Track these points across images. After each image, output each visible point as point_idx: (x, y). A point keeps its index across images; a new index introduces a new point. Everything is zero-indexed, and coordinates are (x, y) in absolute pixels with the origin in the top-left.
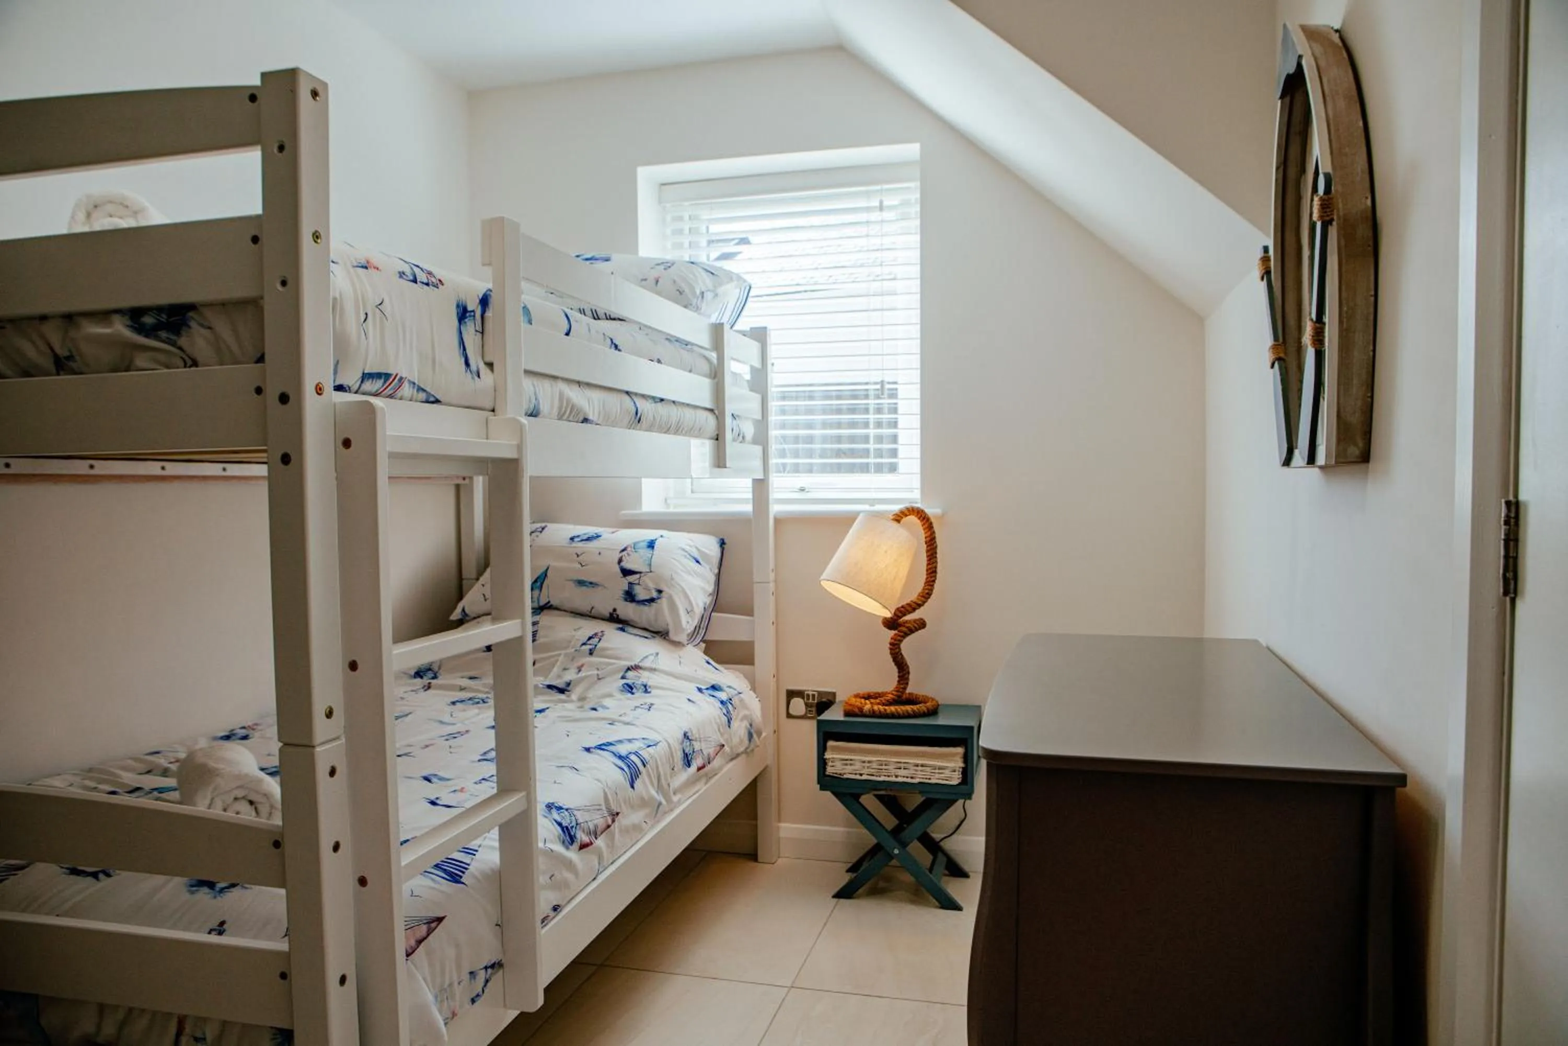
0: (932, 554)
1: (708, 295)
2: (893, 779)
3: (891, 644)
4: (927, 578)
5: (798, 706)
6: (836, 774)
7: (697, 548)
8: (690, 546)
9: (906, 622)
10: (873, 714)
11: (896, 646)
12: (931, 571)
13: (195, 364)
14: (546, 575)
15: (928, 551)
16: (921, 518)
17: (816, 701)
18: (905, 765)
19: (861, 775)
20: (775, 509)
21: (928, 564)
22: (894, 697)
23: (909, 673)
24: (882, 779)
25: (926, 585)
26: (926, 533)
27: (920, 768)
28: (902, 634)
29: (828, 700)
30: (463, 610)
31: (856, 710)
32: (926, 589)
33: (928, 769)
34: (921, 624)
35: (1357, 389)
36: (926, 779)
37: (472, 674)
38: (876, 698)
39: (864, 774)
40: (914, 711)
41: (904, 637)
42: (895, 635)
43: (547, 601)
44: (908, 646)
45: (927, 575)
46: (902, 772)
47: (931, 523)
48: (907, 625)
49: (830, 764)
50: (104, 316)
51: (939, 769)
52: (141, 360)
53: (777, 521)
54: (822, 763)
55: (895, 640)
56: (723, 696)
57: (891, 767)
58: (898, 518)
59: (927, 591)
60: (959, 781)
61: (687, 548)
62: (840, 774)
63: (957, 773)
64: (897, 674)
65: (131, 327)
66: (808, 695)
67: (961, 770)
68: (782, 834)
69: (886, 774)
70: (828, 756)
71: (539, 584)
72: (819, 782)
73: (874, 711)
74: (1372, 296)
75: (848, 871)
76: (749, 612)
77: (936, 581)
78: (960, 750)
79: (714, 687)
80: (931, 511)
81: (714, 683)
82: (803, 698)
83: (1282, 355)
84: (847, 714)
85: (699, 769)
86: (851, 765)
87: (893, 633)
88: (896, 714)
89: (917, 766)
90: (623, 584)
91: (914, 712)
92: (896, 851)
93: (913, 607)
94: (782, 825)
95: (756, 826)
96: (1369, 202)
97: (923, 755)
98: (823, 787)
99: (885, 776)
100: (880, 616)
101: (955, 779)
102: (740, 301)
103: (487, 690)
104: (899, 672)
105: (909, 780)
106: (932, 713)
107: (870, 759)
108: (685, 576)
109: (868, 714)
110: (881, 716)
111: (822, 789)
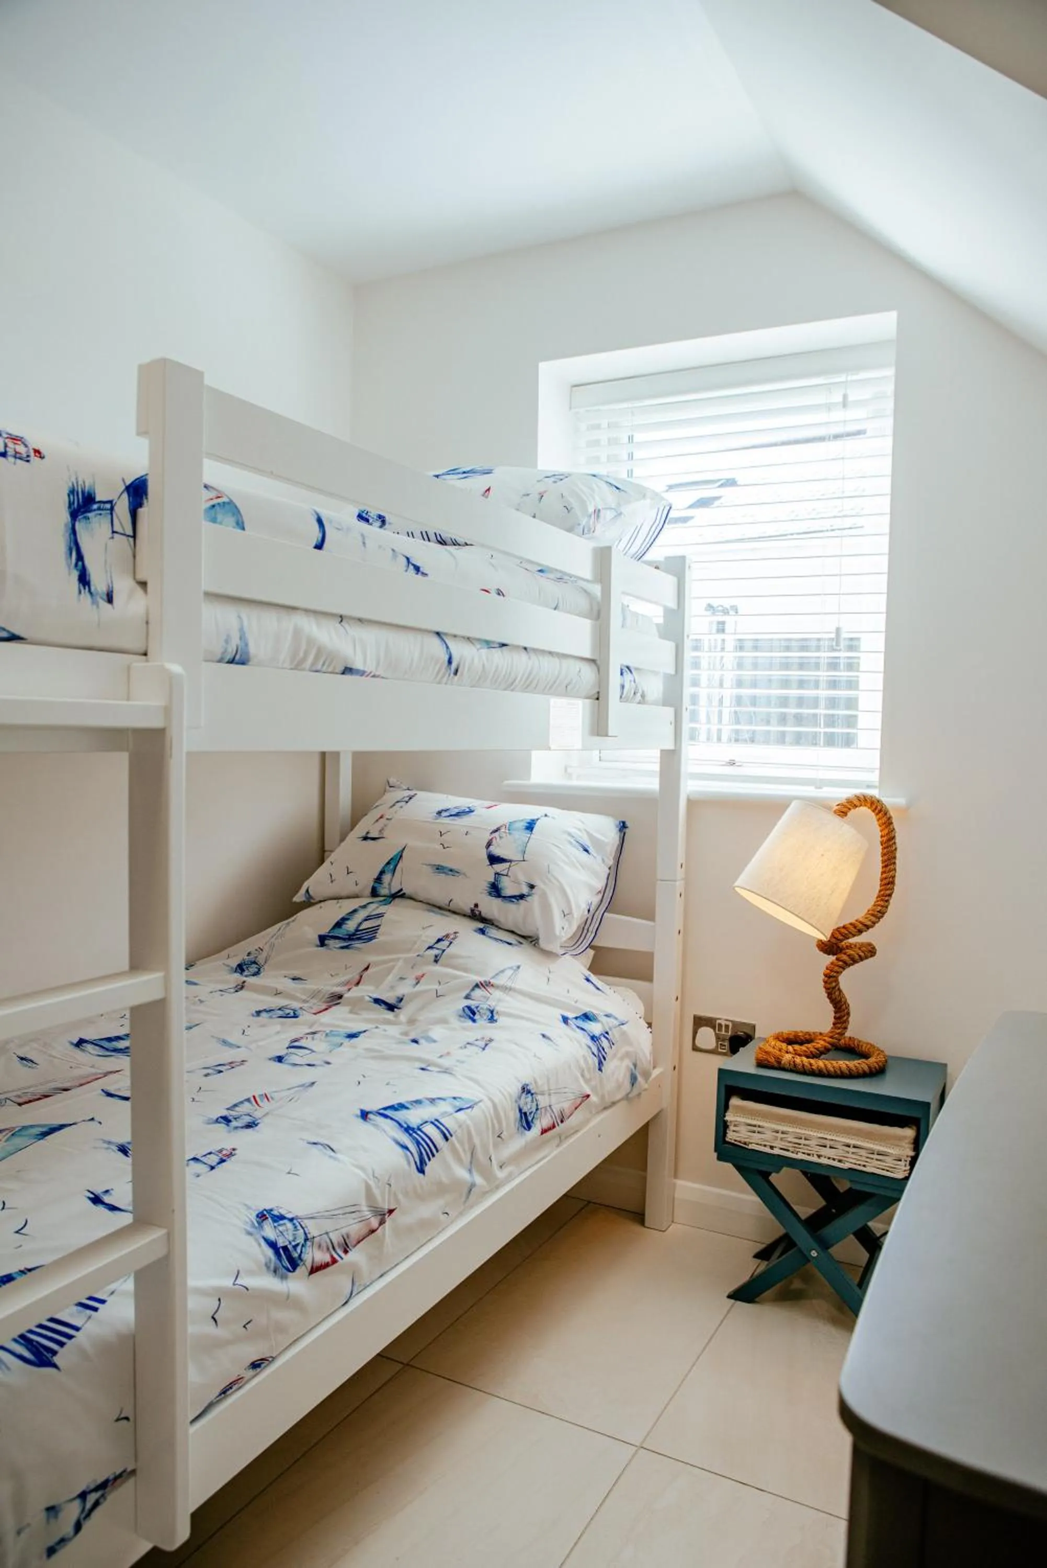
0: (890, 860)
1: (609, 515)
2: (815, 1159)
3: (826, 975)
4: (880, 891)
5: (707, 1037)
6: (740, 1142)
7: (588, 833)
8: (579, 830)
9: (849, 947)
10: (794, 1069)
11: (831, 979)
12: (887, 881)
14: (401, 856)
15: (883, 855)
16: (876, 811)
17: (730, 1033)
18: (832, 1143)
19: (772, 1147)
20: (689, 787)
21: (883, 873)
22: (827, 1045)
23: (848, 1014)
24: (800, 1156)
25: (878, 899)
26: (881, 831)
27: (852, 1150)
28: (841, 963)
29: (745, 1034)
30: (307, 891)
31: (772, 1060)
32: (879, 905)
33: (863, 1152)
34: (870, 951)
36: (859, 1165)
37: (296, 973)
38: (801, 1043)
39: (775, 1147)
40: (850, 1070)
41: (843, 967)
42: (832, 963)
43: (399, 888)
44: (847, 980)
45: (881, 886)
46: (826, 1152)
47: (890, 818)
48: (850, 952)
49: (732, 1128)
51: (879, 1154)
54: (722, 1127)
55: (832, 971)
56: (596, 1028)
57: (813, 1143)
58: (843, 810)
59: (879, 908)
60: (906, 1173)
61: (573, 831)
62: (745, 1143)
63: (903, 1163)
64: (833, 1014)
66: (720, 1025)
67: (905, 1160)
68: (678, 1195)
69: (806, 1151)
70: (729, 1117)
71: (391, 868)
72: (716, 1150)
73: (795, 1064)
75: (756, 1257)
76: (650, 916)
77: (893, 895)
78: (907, 1133)
79: (586, 1017)
80: (889, 801)
81: (587, 1009)
82: (714, 1028)
84: (761, 1064)
85: (544, 1131)
86: (759, 1133)
87: (832, 958)
88: (825, 1071)
89: (848, 1146)
90: (489, 875)
91: (849, 1072)
92: (814, 1254)
93: (860, 928)
94: (679, 1182)
95: (646, 1181)
97: (857, 1134)
98: (722, 1157)
99: (804, 1153)
101: (898, 1172)
102: (656, 524)
103: (304, 997)
104: (836, 1013)
106: (878, 1072)
107: (785, 1129)
108: (566, 868)
109: (787, 1066)
110: (804, 1072)
111: (719, 1158)
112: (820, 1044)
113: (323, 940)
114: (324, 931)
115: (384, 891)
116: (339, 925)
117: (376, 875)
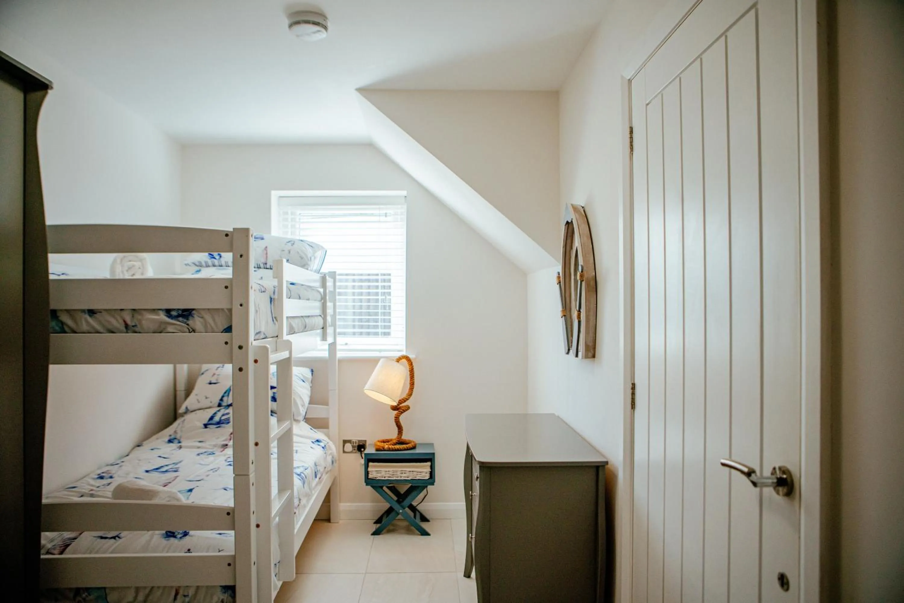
0: (412, 376)
2: (399, 478)
3: (395, 417)
4: (410, 387)
5: (349, 447)
6: (373, 477)
7: (302, 375)
8: (299, 374)
9: (403, 407)
10: (389, 450)
11: (398, 419)
12: (412, 384)
13: (194, 331)
15: (410, 375)
16: (408, 360)
19: (385, 477)
20: (340, 355)
21: (410, 381)
22: (397, 441)
23: (402, 430)
24: (394, 478)
25: (410, 390)
26: (410, 367)
27: (411, 473)
28: (400, 413)
29: (363, 444)
30: (187, 408)
31: (381, 448)
33: (415, 473)
34: (408, 408)
35: (591, 334)
36: (414, 477)
38: (388, 442)
39: (386, 477)
40: (407, 447)
41: (401, 414)
42: (397, 413)
43: (231, 402)
44: (402, 418)
45: (410, 385)
46: (404, 475)
47: (412, 363)
48: (402, 408)
49: (370, 473)
50: (154, 311)
51: (420, 473)
52: (170, 329)
53: (339, 360)
54: (367, 473)
55: (397, 415)
56: (322, 444)
57: (398, 473)
58: (398, 360)
59: (410, 393)
60: (429, 477)
61: (298, 375)
62: (375, 478)
63: (428, 474)
64: (397, 431)
65: (165, 315)
66: (353, 442)
67: (429, 472)
68: (343, 509)
69: (397, 476)
70: (369, 469)
71: (227, 394)
72: (365, 482)
73: (389, 448)
74: (595, 304)
75: (375, 523)
76: (326, 404)
77: (414, 388)
78: (429, 464)
79: (318, 441)
80: (411, 356)
81: (317, 438)
82: (351, 443)
83: (565, 314)
84: (377, 450)
85: (320, 478)
86: (380, 473)
87: (396, 412)
88: (400, 449)
90: (270, 393)
92: (401, 511)
93: (405, 400)
94: (341, 505)
95: (330, 506)
96: (594, 273)
97: (413, 467)
98: (367, 484)
100: (389, 405)
101: (427, 477)
102: (322, 257)
103: (211, 447)
104: (398, 430)
105: (407, 478)
106: (414, 448)
107: (389, 470)
108: (299, 388)
109: (387, 449)
110: (393, 450)
111: (367, 485)
112: (395, 441)
113: (206, 426)
114: (206, 422)
115: (224, 404)
116: (211, 418)
117: (220, 397)
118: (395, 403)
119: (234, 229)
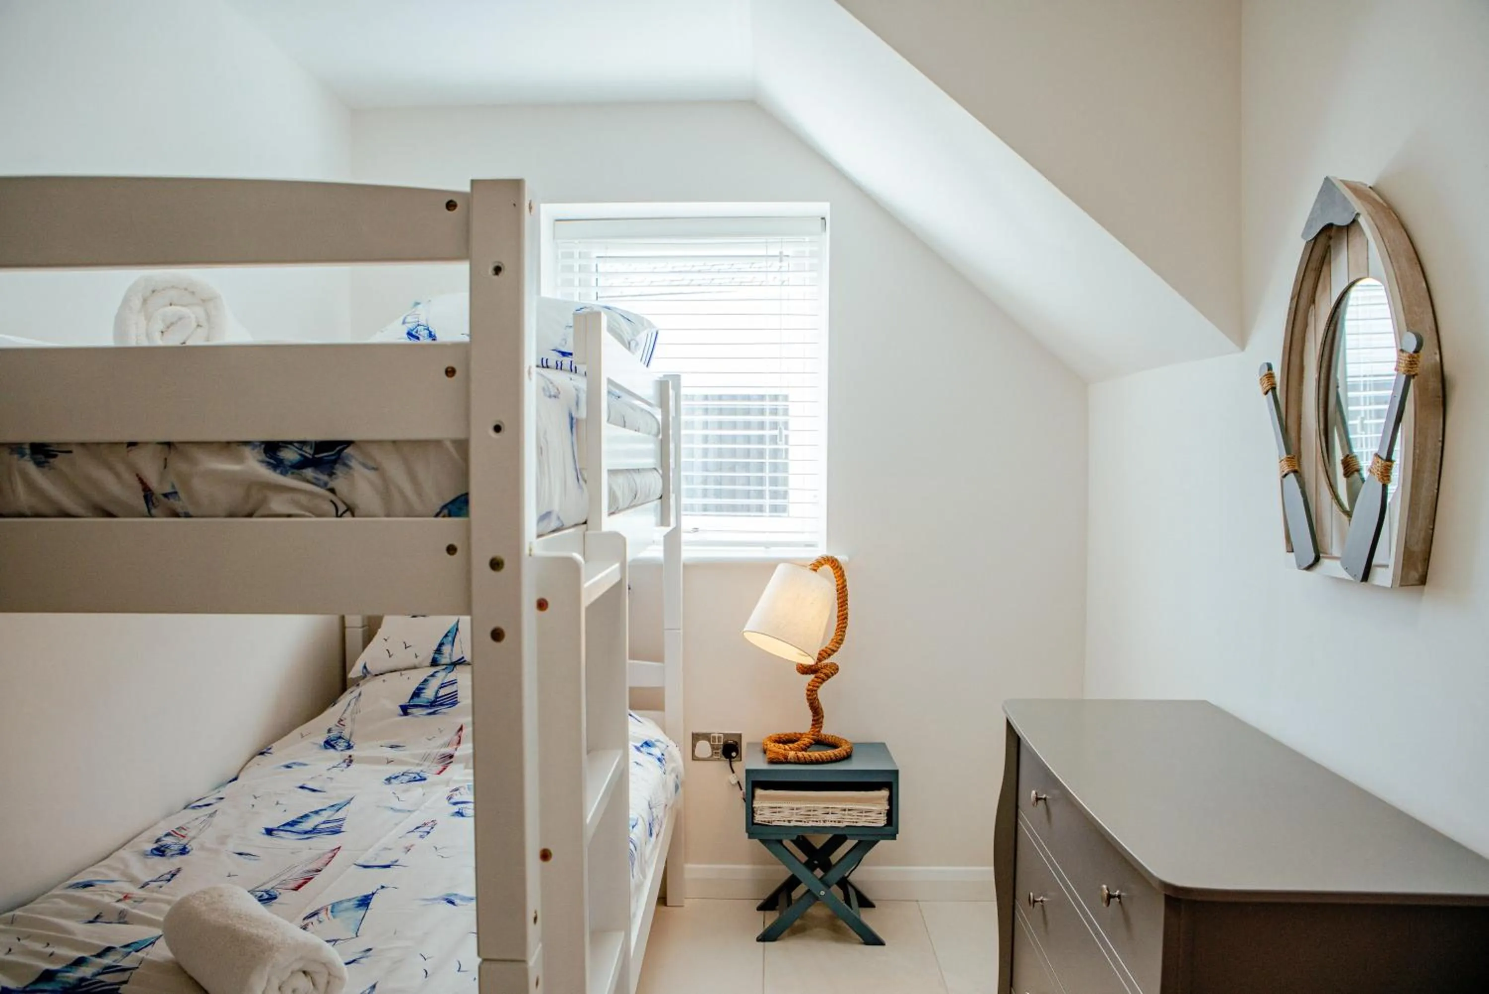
0: (843, 602)
2: (822, 824)
3: (809, 690)
4: (838, 625)
5: (704, 749)
6: (765, 821)
9: (826, 666)
10: (798, 762)
11: (812, 692)
12: (842, 617)
13: (351, 510)
14: (457, 629)
15: (839, 598)
16: (834, 568)
17: (722, 743)
18: (833, 810)
19: (789, 821)
21: (839, 612)
22: (813, 740)
23: (823, 717)
24: (810, 824)
25: (838, 631)
26: (838, 581)
27: (847, 813)
28: (819, 680)
29: (734, 741)
30: (366, 667)
31: (781, 758)
32: (839, 635)
33: (855, 813)
34: (835, 669)
35: (1422, 522)
36: (853, 822)
37: (394, 742)
38: (792, 742)
39: (792, 821)
40: (835, 756)
41: (821, 683)
42: (813, 681)
43: (460, 657)
44: (823, 693)
45: (838, 620)
46: (829, 817)
47: (842, 572)
48: (825, 671)
49: (759, 812)
50: (229, 447)
51: (866, 812)
52: (277, 504)
53: (685, 566)
54: (751, 812)
55: (813, 686)
56: (656, 751)
57: (819, 813)
58: (816, 566)
59: (840, 637)
60: (885, 822)
62: (769, 822)
63: (882, 815)
64: (811, 718)
65: (262, 462)
66: (714, 738)
67: (886, 812)
69: (815, 820)
70: (756, 804)
71: (450, 639)
72: (747, 831)
73: (798, 758)
74: (1440, 441)
75: (761, 908)
76: (659, 657)
77: (847, 627)
78: (885, 793)
79: (647, 744)
80: (842, 558)
81: (646, 739)
82: (709, 741)
83: (1296, 468)
84: (772, 762)
85: (657, 835)
86: (779, 812)
87: (812, 676)
88: (820, 760)
89: (845, 810)
91: (836, 758)
92: (822, 893)
93: (829, 653)
95: (666, 870)
96: (1438, 357)
97: (852, 800)
98: (751, 835)
99: (813, 821)
100: (794, 662)
101: (882, 822)
102: (648, 345)
103: (417, 762)
104: (814, 716)
105: (837, 825)
106: (848, 757)
107: (799, 806)
109: (792, 761)
110: (806, 763)
111: (750, 837)
112: (806, 741)
113: (405, 710)
114: (405, 701)
115: (445, 660)
116: (417, 693)
117: (435, 647)
118: (811, 659)
119: (473, 182)
